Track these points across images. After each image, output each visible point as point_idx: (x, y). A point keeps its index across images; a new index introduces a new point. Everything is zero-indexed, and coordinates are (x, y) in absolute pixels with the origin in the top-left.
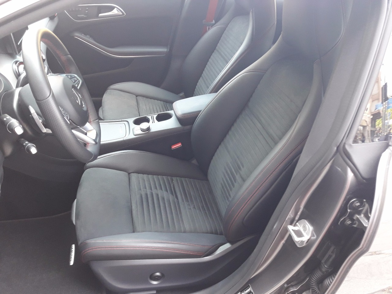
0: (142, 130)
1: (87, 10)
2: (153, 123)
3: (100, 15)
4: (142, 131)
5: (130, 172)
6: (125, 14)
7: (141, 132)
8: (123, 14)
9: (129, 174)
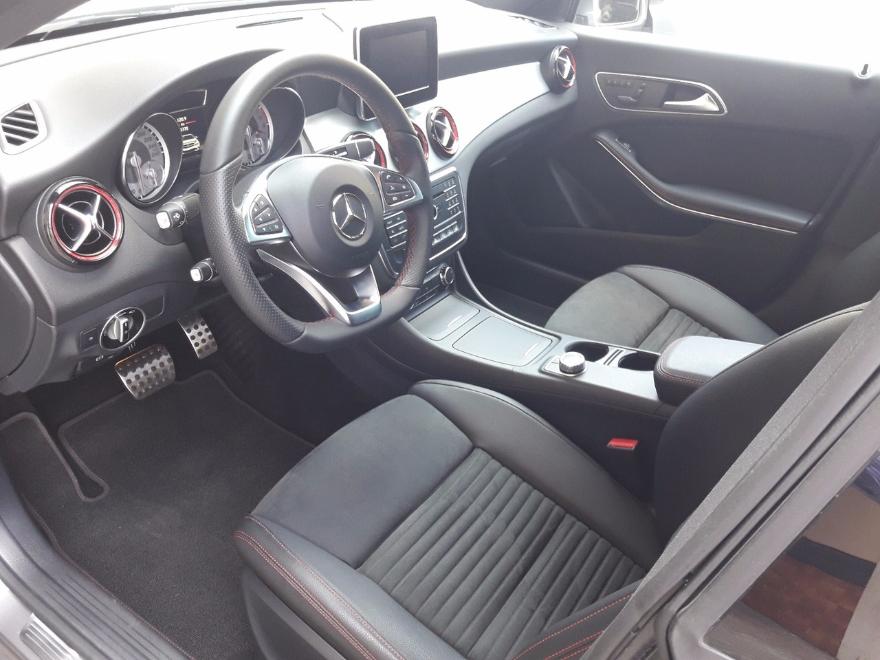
0: (563, 368)
1: (642, 88)
2: (604, 364)
3: (666, 103)
4: (560, 369)
5: (480, 444)
6: (726, 111)
7: (557, 371)
8: (721, 110)
9: (474, 447)
